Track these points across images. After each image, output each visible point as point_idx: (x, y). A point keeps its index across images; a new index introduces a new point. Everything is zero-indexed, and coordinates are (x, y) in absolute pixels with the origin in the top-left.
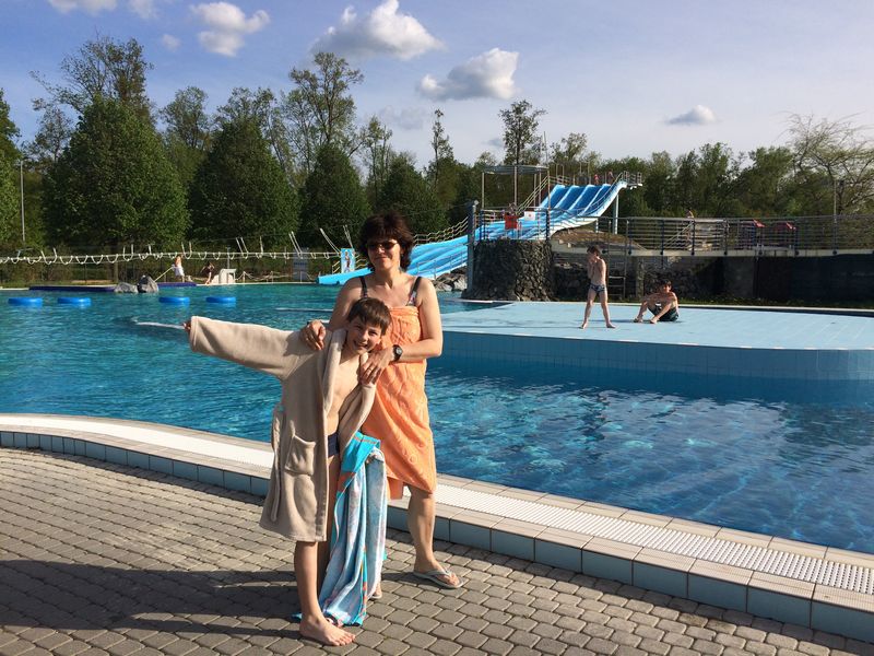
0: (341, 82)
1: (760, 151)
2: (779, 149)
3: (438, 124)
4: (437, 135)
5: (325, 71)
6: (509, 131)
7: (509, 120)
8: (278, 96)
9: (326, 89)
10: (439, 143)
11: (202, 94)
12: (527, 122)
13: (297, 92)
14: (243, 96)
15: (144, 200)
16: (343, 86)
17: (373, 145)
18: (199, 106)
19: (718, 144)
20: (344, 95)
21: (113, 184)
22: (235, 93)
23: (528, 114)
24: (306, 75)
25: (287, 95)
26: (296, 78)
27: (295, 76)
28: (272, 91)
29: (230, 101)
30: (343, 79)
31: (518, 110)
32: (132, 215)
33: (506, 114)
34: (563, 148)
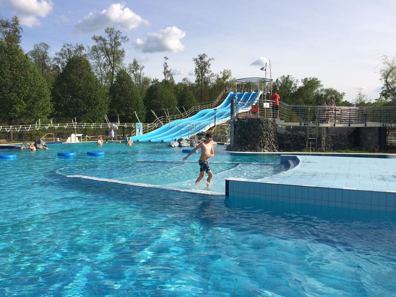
0: (118, 42)
1: (306, 79)
2: (313, 79)
3: (166, 63)
4: (165, 69)
5: (110, 36)
6: (197, 68)
7: (197, 63)
8: (86, 48)
9: (111, 45)
10: (166, 73)
11: (48, 46)
12: (206, 64)
13: (95, 47)
14: (69, 47)
15: (29, 97)
16: (119, 44)
17: (135, 73)
18: (46, 52)
19: (288, 76)
20: (120, 48)
21: (12, 88)
22: (64, 47)
23: (206, 60)
24: (101, 38)
25: (91, 48)
26: (96, 39)
27: (95, 39)
28: (84, 46)
29: (62, 50)
30: (119, 40)
31: (201, 58)
32: (22, 105)
33: (196, 60)
34: (221, 76)
